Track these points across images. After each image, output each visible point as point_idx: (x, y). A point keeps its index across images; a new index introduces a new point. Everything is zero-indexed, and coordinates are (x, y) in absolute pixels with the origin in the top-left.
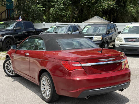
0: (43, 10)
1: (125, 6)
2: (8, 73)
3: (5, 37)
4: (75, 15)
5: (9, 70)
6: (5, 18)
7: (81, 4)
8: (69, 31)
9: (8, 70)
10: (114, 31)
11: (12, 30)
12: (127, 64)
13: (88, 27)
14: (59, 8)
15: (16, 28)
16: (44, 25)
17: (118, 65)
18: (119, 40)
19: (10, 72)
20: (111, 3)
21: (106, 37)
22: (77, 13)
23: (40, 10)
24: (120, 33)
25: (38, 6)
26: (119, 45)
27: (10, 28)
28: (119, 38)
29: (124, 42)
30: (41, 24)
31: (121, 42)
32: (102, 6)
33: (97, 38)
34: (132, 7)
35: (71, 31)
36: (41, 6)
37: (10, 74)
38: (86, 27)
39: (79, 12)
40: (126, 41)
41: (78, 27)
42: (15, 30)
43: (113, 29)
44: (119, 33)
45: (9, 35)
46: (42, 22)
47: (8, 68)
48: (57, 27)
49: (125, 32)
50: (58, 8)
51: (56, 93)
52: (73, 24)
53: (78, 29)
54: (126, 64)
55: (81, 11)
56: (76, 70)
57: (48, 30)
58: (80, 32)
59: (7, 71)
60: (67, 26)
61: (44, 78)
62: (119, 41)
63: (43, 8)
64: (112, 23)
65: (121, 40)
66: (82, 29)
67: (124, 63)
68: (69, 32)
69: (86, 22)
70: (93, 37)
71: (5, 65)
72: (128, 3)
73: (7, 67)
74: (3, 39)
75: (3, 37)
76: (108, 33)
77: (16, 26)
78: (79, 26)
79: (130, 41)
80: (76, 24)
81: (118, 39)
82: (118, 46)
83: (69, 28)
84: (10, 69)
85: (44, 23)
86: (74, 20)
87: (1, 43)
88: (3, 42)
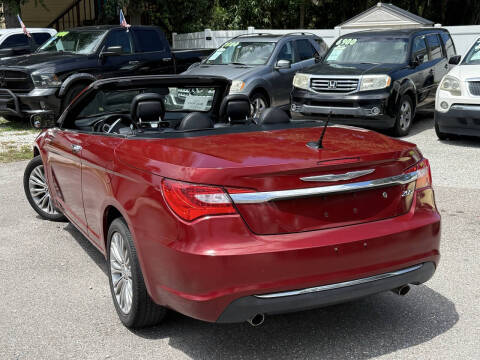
2: (41, 206)
3: (67, 81)
4: (316, 3)
5: (44, 199)
6: (88, 18)
9: (40, 196)
12: (428, 192)
13: (346, 41)
15: (106, 50)
16: (209, 39)
17: (385, 195)
18: (450, 88)
19: (46, 205)
21: (408, 77)
24: (456, 63)
26: (450, 105)
27: (89, 50)
28: (452, 80)
29: (466, 96)
31: (459, 93)
33: (372, 80)
35: (287, 58)
37: (46, 210)
38: (339, 42)
41: (315, 44)
42: (104, 57)
44: (455, 61)
45: (82, 75)
46: (203, 30)
47: (41, 191)
48: (243, 44)
49: (476, 57)
52: (298, 33)
53: (313, 52)
54: (426, 188)
56: (207, 218)
57: (213, 57)
58: (317, 60)
59: (37, 201)
60: (276, 40)
61: (115, 236)
62: (449, 93)
64: (438, 26)
65: (458, 89)
67: (412, 186)
68: (281, 62)
69: (347, 25)
70: (358, 80)
73: (38, 187)
74: (62, 90)
75: (63, 81)
76: (414, 64)
77: (106, 43)
78: (319, 40)
81: (446, 86)
82: (447, 110)
83: (284, 47)
84: (44, 194)
85: (208, 32)
87: (58, 102)
88: (63, 98)
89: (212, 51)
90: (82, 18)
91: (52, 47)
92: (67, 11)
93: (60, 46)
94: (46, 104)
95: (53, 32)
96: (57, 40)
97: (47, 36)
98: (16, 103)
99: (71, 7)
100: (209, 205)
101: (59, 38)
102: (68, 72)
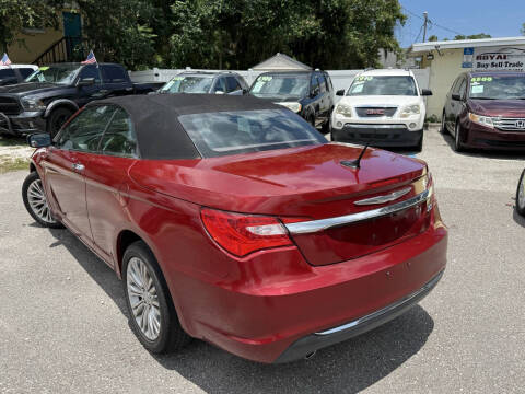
0: (153, 39)
1: (341, 34)
2: (40, 216)
3: (51, 105)
4: (231, 52)
5: (43, 209)
6: (62, 58)
7: (243, 25)
8: (216, 89)
9: (40, 207)
10: (324, 90)
11: (69, 87)
13: (265, 78)
14: (192, 34)
15: (81, 81)
16: (157, 75)
18: (343, 112)
19: (45, 214)
20: (313, 23)
21: (310, 105)
22: (234, 46)
23: (147, 40)
24: (343, 95)
25: (140, 29)
26: (343, 124)
27: (67, 81)
28: (343, 107)
29: (355, 118)
30: (148, 71)
31: (349, 116)
32: (290, 30)
34: (355, 35)
35: (222, 90)
36: (149, 30)
37: (45, 219)
38: (260, 78)
39: (238, 45)
40: (361, 115)
41: (238, 80)
42: (80, 87)
43: (324, 84)
44: (340, 93)
45: (63, 100)
46: (152, 69)
47: (39, 202)
48: (188, 78)
49: (355, 91)
50: (189, 34)
51: (183, 330)
52: (226, 72)
53: (239, 86)
55: (244, 44)
56: (262, 252)
57: (165, 88)
58: (245, 92)
59: (36, 211)
60: (212, 76)
61: (134, 261)
62: (342, 115)
63: (152, 33)
64: (317, 70)
65: (349, 113)
66: (250, 85)
68: (218, 92)
69: (256, 68)
71: (29, 195)
72: (347, 26)
73: (36, 199)
74: (47, 112)
75: (47, 105)
76: (313, 96)
77: (82, 75)
78: (241, 78)
79: (369, 115)
80: (234, 72)
81: (340, 110)
82: (341, 128)
83: (218, 83)
84: (43, 205)
85: (156, 70)
86: (228, 65)
87: (44, 122)
88: (48, 118)
89: (163, 84)
90: (57, 59)
91: (36, 79)
92: (45, 53)
93: (42, 79)
94: (34, 124)
95: (35, 67)
96: (39, 74)
97: (31, 71)
98: (9, 124)
99: (48, 51)
100: (260, 237)
101: (41, 72)
102: (50, 98)
